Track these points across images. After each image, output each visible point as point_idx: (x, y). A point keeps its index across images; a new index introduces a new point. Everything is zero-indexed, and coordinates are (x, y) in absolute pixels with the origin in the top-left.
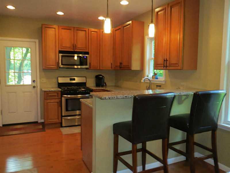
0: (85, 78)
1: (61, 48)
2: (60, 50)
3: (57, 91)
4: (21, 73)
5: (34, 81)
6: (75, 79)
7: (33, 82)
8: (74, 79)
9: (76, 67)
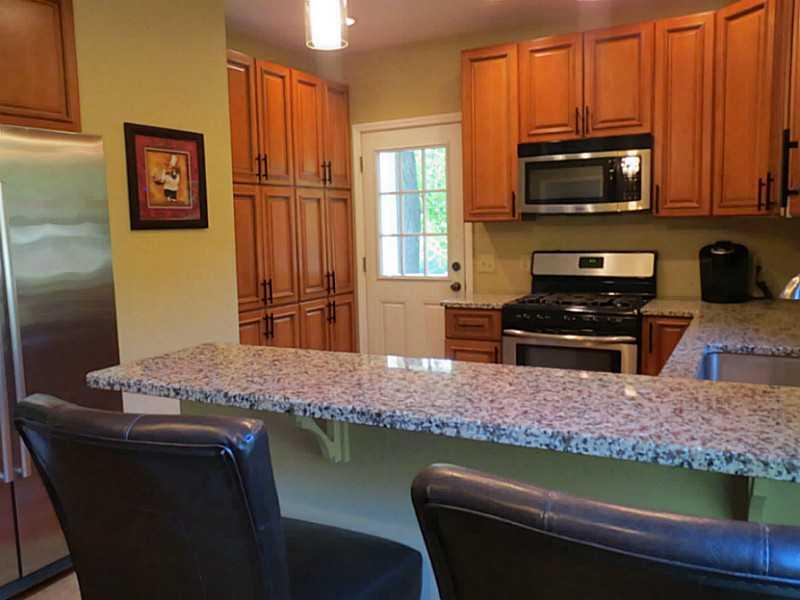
0: (652, 256)
1: (529, 135)
2: (525, 140)
3: (488, 310)
4: (417, 236)
5: (456, 267)
6: (602, 259)
7: (452, 271)
8: (599, 263)
9: (590, 208)
